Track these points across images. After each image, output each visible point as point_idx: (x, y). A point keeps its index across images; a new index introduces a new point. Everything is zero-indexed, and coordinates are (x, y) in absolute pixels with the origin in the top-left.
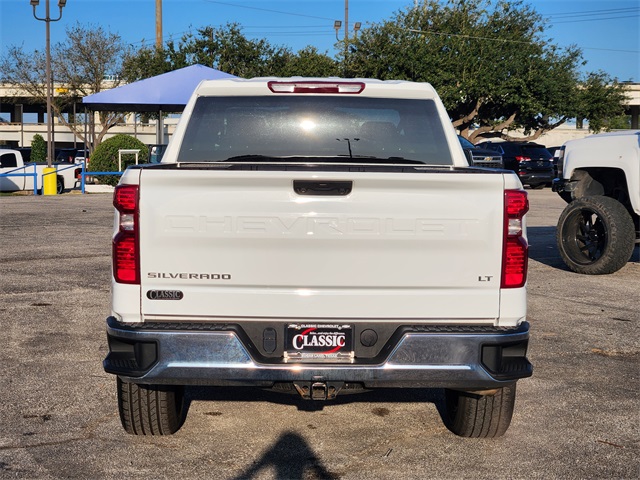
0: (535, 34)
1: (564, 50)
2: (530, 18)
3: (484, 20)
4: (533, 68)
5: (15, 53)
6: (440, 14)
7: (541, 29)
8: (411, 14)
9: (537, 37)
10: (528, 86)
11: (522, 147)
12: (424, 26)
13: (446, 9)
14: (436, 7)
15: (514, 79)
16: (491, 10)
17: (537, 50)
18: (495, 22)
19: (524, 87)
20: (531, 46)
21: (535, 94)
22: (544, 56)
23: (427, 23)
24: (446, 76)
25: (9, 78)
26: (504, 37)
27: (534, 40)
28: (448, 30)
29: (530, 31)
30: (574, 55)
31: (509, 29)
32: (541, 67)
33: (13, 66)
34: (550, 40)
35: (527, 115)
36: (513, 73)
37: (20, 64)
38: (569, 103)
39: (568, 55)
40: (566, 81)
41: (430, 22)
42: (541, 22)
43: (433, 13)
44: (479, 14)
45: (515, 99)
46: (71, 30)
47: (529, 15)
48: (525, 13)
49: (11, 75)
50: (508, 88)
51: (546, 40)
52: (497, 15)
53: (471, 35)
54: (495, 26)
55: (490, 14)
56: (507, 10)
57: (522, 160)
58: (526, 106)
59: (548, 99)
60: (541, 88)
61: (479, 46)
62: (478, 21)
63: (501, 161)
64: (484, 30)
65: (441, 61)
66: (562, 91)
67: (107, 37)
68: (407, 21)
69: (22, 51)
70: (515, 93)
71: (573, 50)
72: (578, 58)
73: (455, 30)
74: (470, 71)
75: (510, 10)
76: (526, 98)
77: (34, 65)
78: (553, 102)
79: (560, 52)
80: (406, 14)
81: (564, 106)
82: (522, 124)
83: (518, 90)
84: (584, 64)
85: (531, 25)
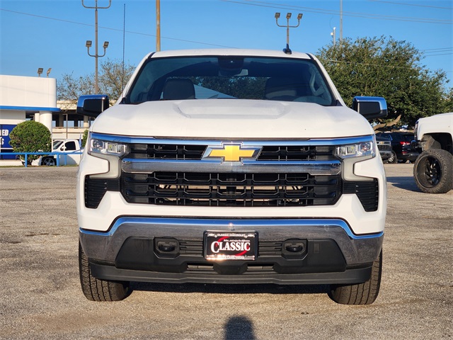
0: (414, 63)
1: (433, 73)
2: (410, 52)
3: (379, 53)
4: (412, 85)
5: (67, 79)
6: (349, 50)
7: (418, 59)
8: (330, 50)
9: (415, 64)
10: (409, 96)
11: (405, 135)
12: (339, 58)
13: (353, 46)
14: (347, 45)
15: (399, 92)
16: (384, 47)
17: (416, 73)
18: (386, 55)
19: (406, 97)
20: (411, 71)
21: (414, 102)
22: (420, 77)
23: (341, 56)
24: (354, 90)
25: (63, 95)
26: (393, 64)
27: (413, 66)
28: (355, 60)
29: (410, 60)
30: (441, 76)
31: (396, 59)
32: (418, 84)
33: (66, 88)
34: (424, 67)
35: (408, 116)
36: (399, 88)
37: (71, 86)
38: (437, 108)
39: (436, 76)
40: (435, 93)
41: (343, 56)
42: (418, 55)
43: (345, 49)
44: (376, 49)
45: (401, 105)
46: (104, 64)
47: (410, 50)
48: (407, 49)
49: (64, 93)
50: (396, 98)
51: (421, 66)
52: (388, 50)
53: (371, 63)
54: (387, 57)
55: (383, 50)
56: (395, 47)
57: (405, 144)
58: (408, 110)
59: (423, 105)
60: (418, 98)
61: (375, 70)
62: (375, 54)
63: (390, 145)
64: (380, 60)
65: (350, 80)
66: (432, 100)
67: (127, 68)
68: (328, 55)
69: (72, 78)
70: (401, 101)
71: (439, 73)
72: (444, 78)
73: (360, 60)
74: (370, 87)
75: (397, 47)
76: (408, 104)
77: (80, 87)
78: (426, 108)
79: (431, 74)
80: (327, 50)
81: (434, 110)
82: (406, 122)
83: (402, 99)
84: (447, 82)
85: (411, 56)
